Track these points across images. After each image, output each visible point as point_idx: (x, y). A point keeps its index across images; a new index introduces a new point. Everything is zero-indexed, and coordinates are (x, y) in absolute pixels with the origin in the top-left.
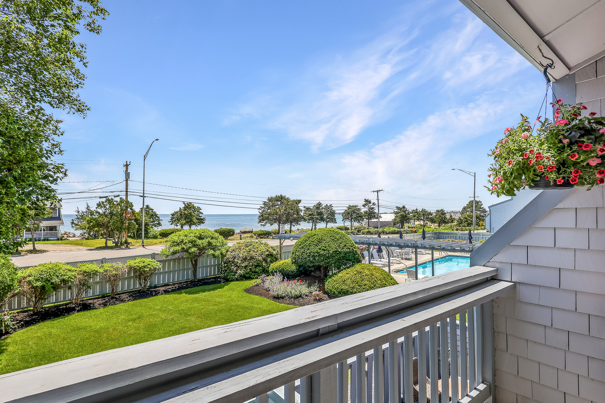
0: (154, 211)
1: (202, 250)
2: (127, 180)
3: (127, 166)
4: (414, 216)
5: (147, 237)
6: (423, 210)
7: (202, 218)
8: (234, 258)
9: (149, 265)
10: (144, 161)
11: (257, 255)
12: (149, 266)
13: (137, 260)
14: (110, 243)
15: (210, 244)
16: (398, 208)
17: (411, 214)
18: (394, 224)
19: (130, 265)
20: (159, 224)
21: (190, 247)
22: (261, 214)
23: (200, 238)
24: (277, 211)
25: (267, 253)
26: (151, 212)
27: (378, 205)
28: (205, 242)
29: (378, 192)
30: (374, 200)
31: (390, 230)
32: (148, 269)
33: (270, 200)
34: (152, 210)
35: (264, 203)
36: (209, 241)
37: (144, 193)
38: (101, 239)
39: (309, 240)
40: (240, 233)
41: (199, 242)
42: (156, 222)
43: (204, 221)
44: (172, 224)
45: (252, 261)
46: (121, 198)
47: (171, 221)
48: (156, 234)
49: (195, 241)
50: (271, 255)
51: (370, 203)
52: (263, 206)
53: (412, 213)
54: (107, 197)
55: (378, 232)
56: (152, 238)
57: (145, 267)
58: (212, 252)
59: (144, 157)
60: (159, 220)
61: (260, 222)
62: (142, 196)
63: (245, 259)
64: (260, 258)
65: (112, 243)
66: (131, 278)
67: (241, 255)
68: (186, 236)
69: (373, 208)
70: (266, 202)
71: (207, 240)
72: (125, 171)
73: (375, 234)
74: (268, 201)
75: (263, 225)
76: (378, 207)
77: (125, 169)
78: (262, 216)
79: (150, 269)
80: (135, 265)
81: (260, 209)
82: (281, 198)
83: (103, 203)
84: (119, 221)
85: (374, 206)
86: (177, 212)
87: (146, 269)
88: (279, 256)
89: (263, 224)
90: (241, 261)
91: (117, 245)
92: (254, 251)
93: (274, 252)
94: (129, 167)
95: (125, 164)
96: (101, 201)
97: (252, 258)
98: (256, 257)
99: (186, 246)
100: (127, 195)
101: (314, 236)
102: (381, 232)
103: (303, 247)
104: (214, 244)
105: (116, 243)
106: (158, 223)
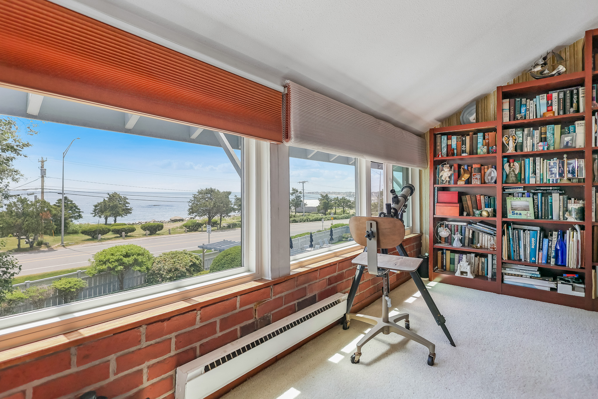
0: (73, 202)
1: (127, 267)
2: (43, 177)
3: (43, 162)
4: (336, 203)
5: (67, 233)
6: (343, 198)
7: (128, 208)
8: (160, 270)
9: (75, 285)
10: (64, 158)
11: (181, 266)
12: (75, 287)
13: (64, 281)
14: (24, 244)
15: (136, 260)
16: (322, 196)
17: (333, 202)
18: (319, 211)
19: (56, 287)
20: (80, 216)
21: (116, 266)
22: (191, 207)
23: (127, 256)
24: (206, 205)
25: (190, 264)
26: (70, 204)
27: (304, 195)
28: (130, 260)
29: (303, 183)
30: (300, 189)
31: (314, 218)
32: (74, 290)
33: (200, 193)
34: (71, 201)
35: (193, 196)
36: (135, 259)
37: (63, 190)
38: (11, 237)
39: (224, 259)
40: (170, 221)
41: (125, 260)
42: (75, 215)
43: (131, 211)
44: (94, 216)
45: (177, 272)
46: (36, 197)
47: (94, 213)
48: (77, 229)
49: (121, 260)
50: (194, 265)
51: (297, 191)
52: (193, 199)
53: (334, 200)
54: (19, 195)
55: (302, 220)
56: (72, 233)
57: (70, 287)
58: (138, 268)
59: (64, 154)
60: (80, 212)
61: (190, 214)
62: (60, 193)
63: (170, 271)
64: (184, 270)
65: (25, 243)
66: (56, 297)
67: (166, 267)
68: (112, 255)
69: (300, 196)
70: (196, 195)
71: (133, 257)
72: (40, 167)
73: (300, 222)
74: (198, 194)
75: (192, 218)
76: (304, 196)
77: (40, 164)
78: (192, 209)
79: (77, 288)
80: (62, 287)
81: (190, 202)
82: (211, 191)
83: (14, 203)
84: (35, 223)
85: (300, 195)
86: (101, 203)
87: (72, 290)
88: (202, 264)
89: (193, 216)
90: (167, 272)
91: (31, 246)
92: (178, 263)
93: (197, 262)
94: (45, 163)
95: (40, 160)
96: (12, 202)
97: (176, 269)
98: (180, 268)
99: (112, 265)
100: (43, 193)
101: (228, 255)
102: (305, 220)
103: (219, 265)
104: (140, 260)
105: (31, 244)
106: (78, 215)
